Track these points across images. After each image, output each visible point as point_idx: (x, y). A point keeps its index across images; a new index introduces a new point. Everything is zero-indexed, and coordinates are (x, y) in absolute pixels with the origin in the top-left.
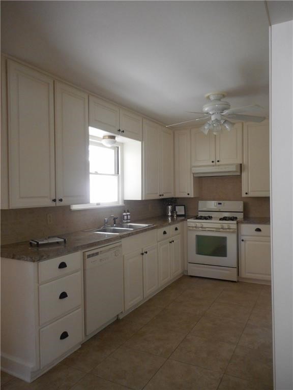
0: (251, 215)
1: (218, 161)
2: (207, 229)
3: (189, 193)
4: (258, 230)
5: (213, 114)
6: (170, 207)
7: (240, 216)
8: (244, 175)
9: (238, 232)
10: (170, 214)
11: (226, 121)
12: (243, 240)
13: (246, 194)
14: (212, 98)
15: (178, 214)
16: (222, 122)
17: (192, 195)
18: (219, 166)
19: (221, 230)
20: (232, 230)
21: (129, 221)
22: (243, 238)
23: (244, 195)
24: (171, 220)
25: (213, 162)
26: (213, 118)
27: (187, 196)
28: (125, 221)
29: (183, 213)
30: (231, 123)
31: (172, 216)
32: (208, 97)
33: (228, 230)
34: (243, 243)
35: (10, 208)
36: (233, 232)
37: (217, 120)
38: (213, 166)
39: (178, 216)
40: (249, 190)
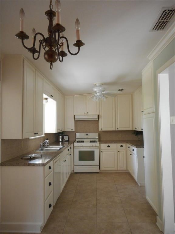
0: (102, 139)
1: (88, 113)
2: (84, 147)
3: (72, 129)
4: (109, 146)
5: (98, 92)
6: (61, 136)
7: (97, 140)
8: (100, 120)
9: (99, 148)
10: (61, 140)
11: (104, 96)
12: (102, 152)
13: (101, 129)
14: (97, 85)
15: (65, 140)
16: (102, 96)
17: (74, 130)
18: (88, 115)
19: (92, 147)
20: (97, 147)
21: (48, 145)
22: (102, 151)
23: (100, 130)
24: (62, 144)
25: (85, 113)
26: (98, 94)
27: (71, 130)
28: (47, 145)
29: (68, 140)
30: (106, 97)
31: (62, 141)
32: (96, 85)
33: (95, 147)
34: (102, 153)
35: (24, 138)
36: (98, 148)
37: (100, 95)
38: (85, 115)
39: (66, 141)
40: (103, 127)
